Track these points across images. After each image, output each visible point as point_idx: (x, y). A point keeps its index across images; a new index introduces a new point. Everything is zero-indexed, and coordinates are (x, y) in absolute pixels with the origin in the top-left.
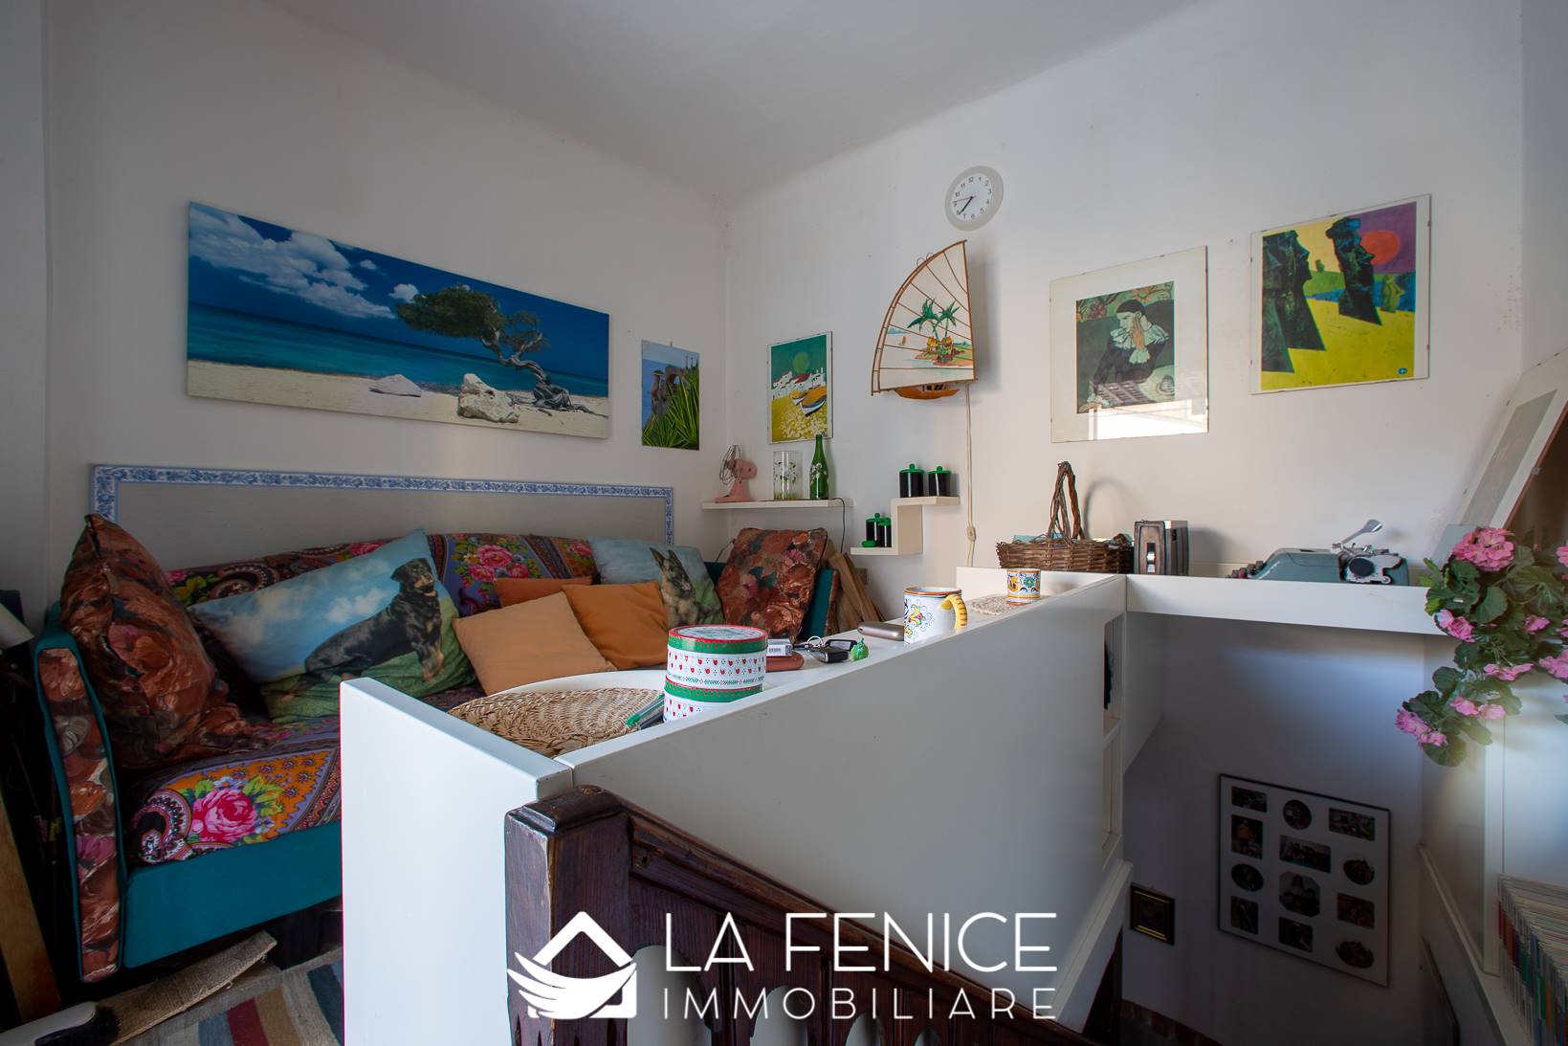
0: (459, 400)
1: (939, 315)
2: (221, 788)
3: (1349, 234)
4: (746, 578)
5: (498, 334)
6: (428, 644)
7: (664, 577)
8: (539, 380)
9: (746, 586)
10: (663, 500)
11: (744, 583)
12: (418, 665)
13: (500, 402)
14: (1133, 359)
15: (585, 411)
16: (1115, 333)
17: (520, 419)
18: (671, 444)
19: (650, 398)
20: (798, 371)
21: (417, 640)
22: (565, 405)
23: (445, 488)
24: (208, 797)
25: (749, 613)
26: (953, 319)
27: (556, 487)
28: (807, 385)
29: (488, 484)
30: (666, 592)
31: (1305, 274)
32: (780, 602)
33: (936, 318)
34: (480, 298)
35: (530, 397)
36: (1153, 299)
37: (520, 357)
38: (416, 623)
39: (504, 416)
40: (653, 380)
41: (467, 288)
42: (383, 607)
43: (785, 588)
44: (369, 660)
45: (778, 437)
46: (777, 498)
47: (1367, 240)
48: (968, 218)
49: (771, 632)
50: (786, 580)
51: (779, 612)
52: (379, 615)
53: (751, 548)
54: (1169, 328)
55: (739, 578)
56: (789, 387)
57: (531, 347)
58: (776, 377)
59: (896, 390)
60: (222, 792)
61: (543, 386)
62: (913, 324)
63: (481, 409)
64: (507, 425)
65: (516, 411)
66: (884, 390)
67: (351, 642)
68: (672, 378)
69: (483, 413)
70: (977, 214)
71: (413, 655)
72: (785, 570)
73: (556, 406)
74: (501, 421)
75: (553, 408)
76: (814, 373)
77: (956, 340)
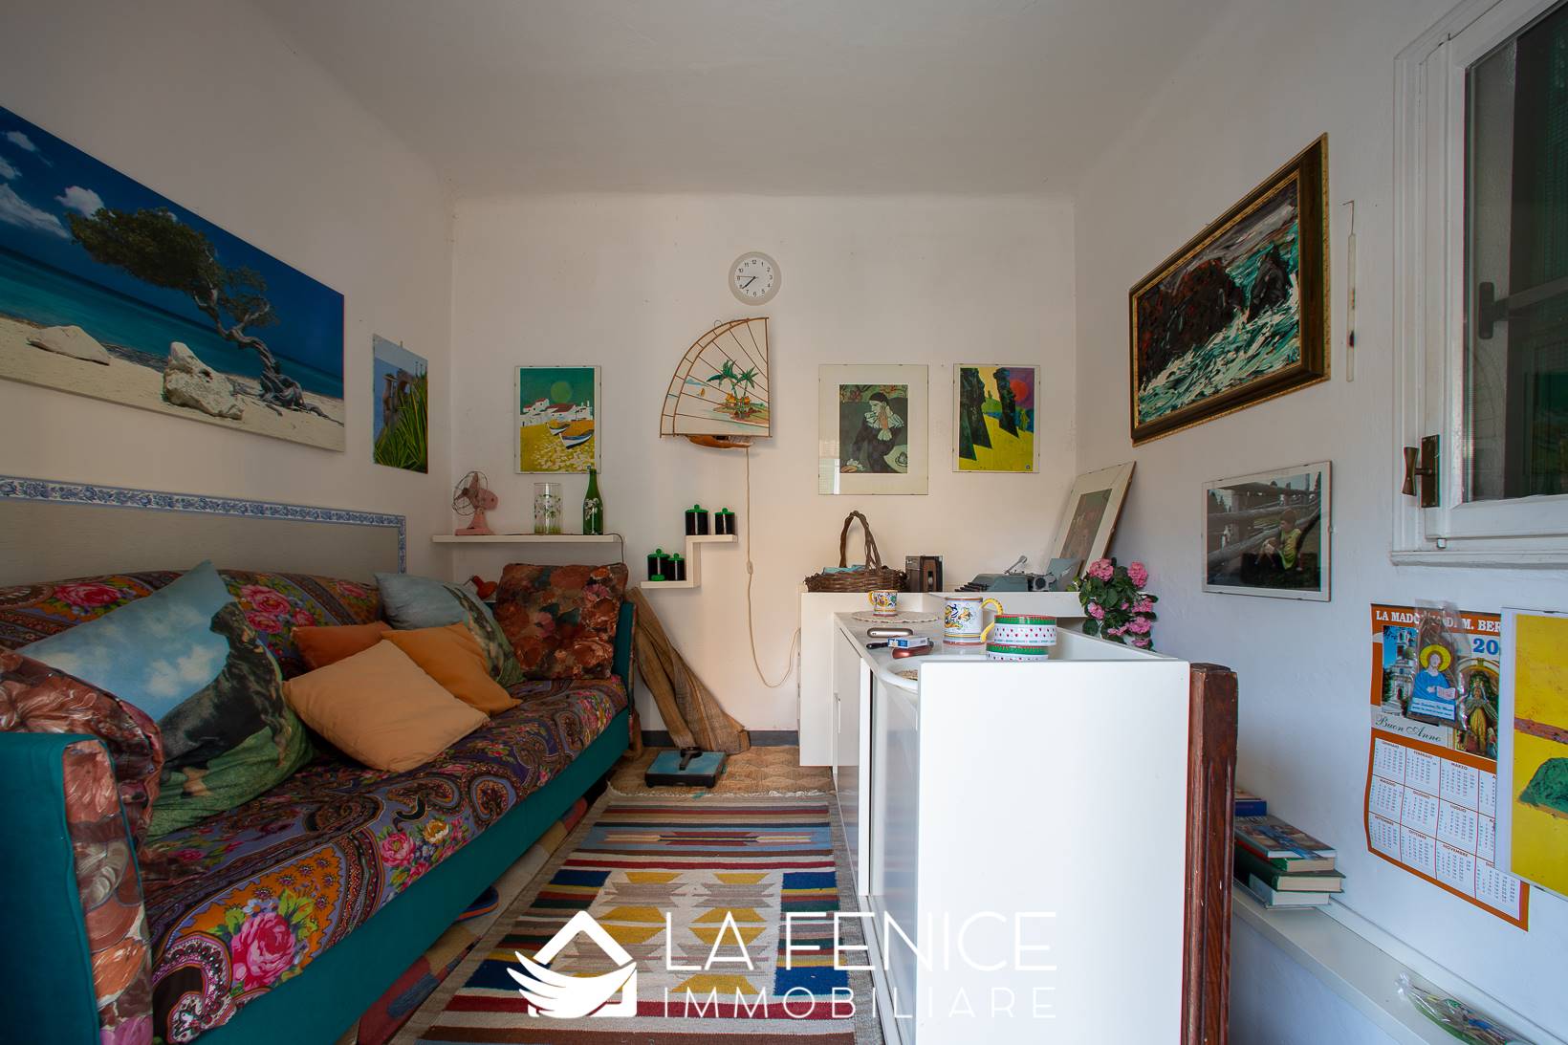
0: (164, 377)
1: (739, 376)
2: (255, 915)
3: (1004, 379)
4: (536, 616)
5: (215, 293)
6: (277, 715)
7: (471, 618)
8: (266, 365)
9: (539, 625)
10: (396, 529)
11: (536, 621)
12: (272, 743)
13: (217, 392)
14: (880, 437)
15: (319, 415)
16: (868, 415)
17: (244, 415)
18: (402, 465)
19: (382, 406)
20: (556, 400)
21: (266, 713)
22: (298, 404)
23: (145, 505)
24: (245, 928)
25: (552, 653)
26: (752, 382)
27: (287, 510)
28: (569, 416)
29: (205, 502)
30: (477, 634)
31: (982, 398)
32: (587, 637)
33: (736, 378)
34: (192, 236)
35: (256, 387)
36: (894, 395)
37: (244, 330)
38: (259, 689)
39: (225, 409)
40: (385, 384)
41: (174, 218)
42: (220, 671)
43: (592, 623)
44: (222, 743)
45: (529, 467)
46: (539, 532)
47: (1012, 384)
48: (751, 294)
49: (584, 668)
50: (592, 615)
51: (590, 647)
52: (217, 680)
53: (537, 585)
54: (904, 417)
55: (528, 616)
56: (542, 414)
57: (257, 319)
58: (526, 402)
59: (686, 435)
60: (258, 920)
61: (272, 375)
62: (713, 379)
63: (194, 395)
64: (228, 422)
65: (240, 404)
66: (678, 435)
67: (190, 723)
68: (403, 385)
69: (197, 401)
70: (759, 294)
71: (267, 731)
72: (589, 605)
73: (287, 404)
74: (221, 415)
75: (283, 406)
76: (578, 405)
77: (754, 400)
